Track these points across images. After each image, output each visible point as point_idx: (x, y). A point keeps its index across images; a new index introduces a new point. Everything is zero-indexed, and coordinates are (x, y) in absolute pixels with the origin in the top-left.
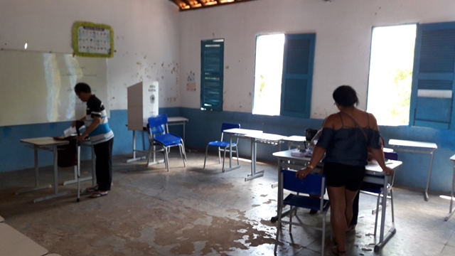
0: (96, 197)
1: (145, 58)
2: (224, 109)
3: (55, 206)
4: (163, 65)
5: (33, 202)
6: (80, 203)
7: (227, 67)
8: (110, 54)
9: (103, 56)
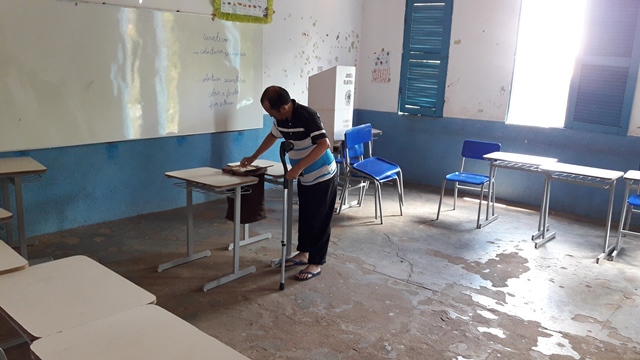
0: (307, 279)
1: (314, 25)
2: (444, 115)
3: (247, 298)
4: (338, 37)
6: (285, 290)
7: (456, 43)
8: (266, 16)
9: (256, 20)
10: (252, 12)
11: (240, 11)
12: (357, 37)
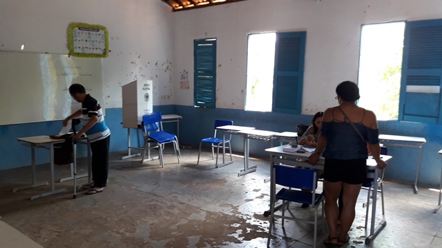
0: (92, 194)
1: (139, 57)
2: (217, 107)
3: (52, 202)
4: (156, 64)
5: (30, 199)
6: (76, 199)
7: (220, 66)
8: (105, 53)
9: (98, 56)
10: (95, 52)
11: (87, 51)
12: (171, 63)
